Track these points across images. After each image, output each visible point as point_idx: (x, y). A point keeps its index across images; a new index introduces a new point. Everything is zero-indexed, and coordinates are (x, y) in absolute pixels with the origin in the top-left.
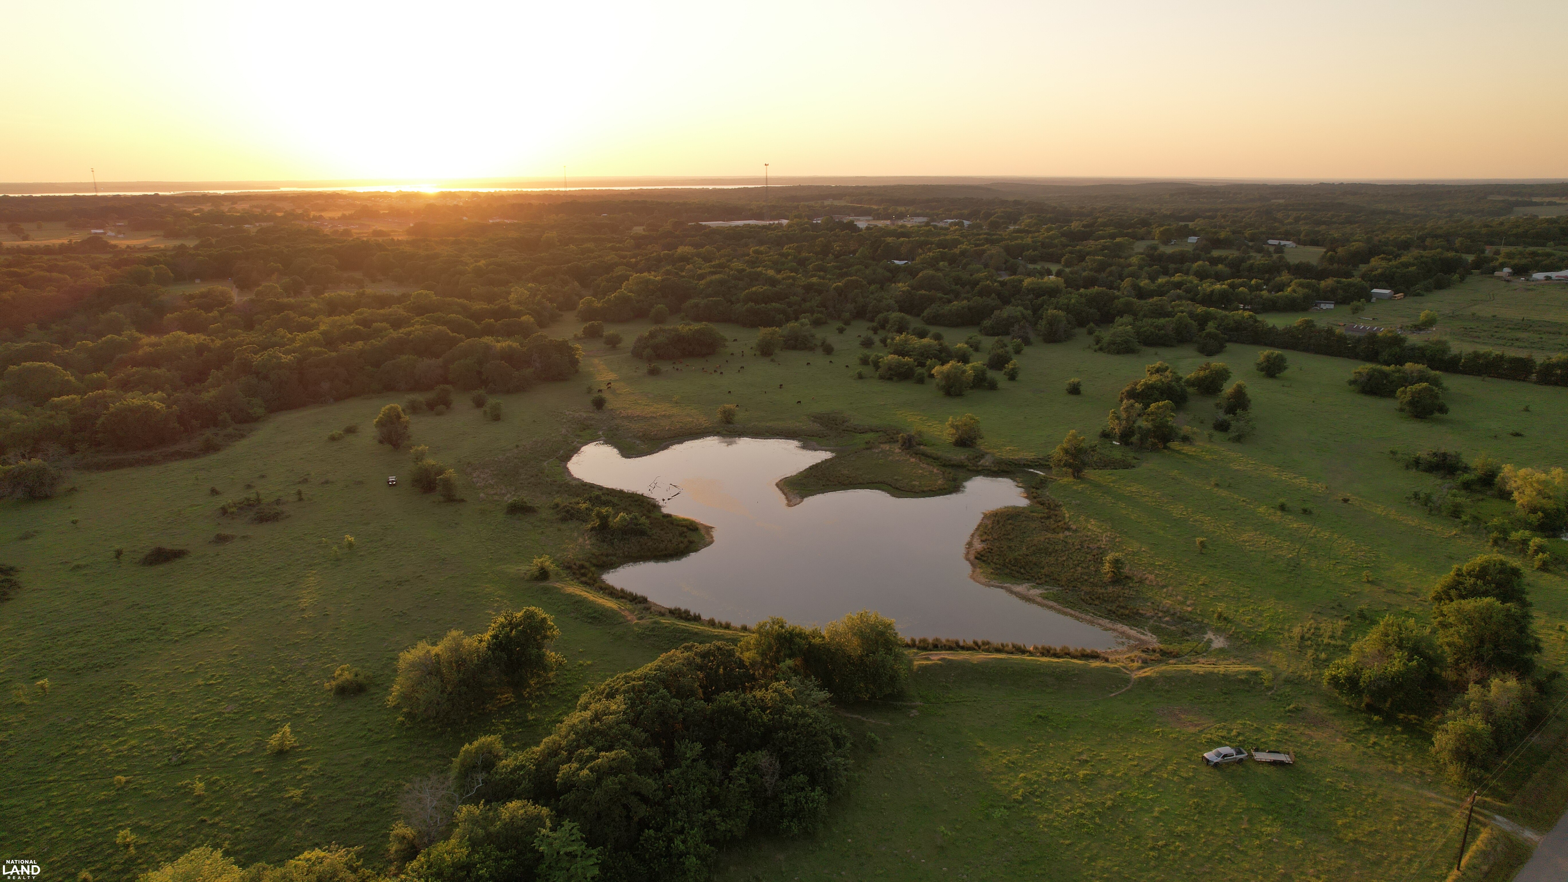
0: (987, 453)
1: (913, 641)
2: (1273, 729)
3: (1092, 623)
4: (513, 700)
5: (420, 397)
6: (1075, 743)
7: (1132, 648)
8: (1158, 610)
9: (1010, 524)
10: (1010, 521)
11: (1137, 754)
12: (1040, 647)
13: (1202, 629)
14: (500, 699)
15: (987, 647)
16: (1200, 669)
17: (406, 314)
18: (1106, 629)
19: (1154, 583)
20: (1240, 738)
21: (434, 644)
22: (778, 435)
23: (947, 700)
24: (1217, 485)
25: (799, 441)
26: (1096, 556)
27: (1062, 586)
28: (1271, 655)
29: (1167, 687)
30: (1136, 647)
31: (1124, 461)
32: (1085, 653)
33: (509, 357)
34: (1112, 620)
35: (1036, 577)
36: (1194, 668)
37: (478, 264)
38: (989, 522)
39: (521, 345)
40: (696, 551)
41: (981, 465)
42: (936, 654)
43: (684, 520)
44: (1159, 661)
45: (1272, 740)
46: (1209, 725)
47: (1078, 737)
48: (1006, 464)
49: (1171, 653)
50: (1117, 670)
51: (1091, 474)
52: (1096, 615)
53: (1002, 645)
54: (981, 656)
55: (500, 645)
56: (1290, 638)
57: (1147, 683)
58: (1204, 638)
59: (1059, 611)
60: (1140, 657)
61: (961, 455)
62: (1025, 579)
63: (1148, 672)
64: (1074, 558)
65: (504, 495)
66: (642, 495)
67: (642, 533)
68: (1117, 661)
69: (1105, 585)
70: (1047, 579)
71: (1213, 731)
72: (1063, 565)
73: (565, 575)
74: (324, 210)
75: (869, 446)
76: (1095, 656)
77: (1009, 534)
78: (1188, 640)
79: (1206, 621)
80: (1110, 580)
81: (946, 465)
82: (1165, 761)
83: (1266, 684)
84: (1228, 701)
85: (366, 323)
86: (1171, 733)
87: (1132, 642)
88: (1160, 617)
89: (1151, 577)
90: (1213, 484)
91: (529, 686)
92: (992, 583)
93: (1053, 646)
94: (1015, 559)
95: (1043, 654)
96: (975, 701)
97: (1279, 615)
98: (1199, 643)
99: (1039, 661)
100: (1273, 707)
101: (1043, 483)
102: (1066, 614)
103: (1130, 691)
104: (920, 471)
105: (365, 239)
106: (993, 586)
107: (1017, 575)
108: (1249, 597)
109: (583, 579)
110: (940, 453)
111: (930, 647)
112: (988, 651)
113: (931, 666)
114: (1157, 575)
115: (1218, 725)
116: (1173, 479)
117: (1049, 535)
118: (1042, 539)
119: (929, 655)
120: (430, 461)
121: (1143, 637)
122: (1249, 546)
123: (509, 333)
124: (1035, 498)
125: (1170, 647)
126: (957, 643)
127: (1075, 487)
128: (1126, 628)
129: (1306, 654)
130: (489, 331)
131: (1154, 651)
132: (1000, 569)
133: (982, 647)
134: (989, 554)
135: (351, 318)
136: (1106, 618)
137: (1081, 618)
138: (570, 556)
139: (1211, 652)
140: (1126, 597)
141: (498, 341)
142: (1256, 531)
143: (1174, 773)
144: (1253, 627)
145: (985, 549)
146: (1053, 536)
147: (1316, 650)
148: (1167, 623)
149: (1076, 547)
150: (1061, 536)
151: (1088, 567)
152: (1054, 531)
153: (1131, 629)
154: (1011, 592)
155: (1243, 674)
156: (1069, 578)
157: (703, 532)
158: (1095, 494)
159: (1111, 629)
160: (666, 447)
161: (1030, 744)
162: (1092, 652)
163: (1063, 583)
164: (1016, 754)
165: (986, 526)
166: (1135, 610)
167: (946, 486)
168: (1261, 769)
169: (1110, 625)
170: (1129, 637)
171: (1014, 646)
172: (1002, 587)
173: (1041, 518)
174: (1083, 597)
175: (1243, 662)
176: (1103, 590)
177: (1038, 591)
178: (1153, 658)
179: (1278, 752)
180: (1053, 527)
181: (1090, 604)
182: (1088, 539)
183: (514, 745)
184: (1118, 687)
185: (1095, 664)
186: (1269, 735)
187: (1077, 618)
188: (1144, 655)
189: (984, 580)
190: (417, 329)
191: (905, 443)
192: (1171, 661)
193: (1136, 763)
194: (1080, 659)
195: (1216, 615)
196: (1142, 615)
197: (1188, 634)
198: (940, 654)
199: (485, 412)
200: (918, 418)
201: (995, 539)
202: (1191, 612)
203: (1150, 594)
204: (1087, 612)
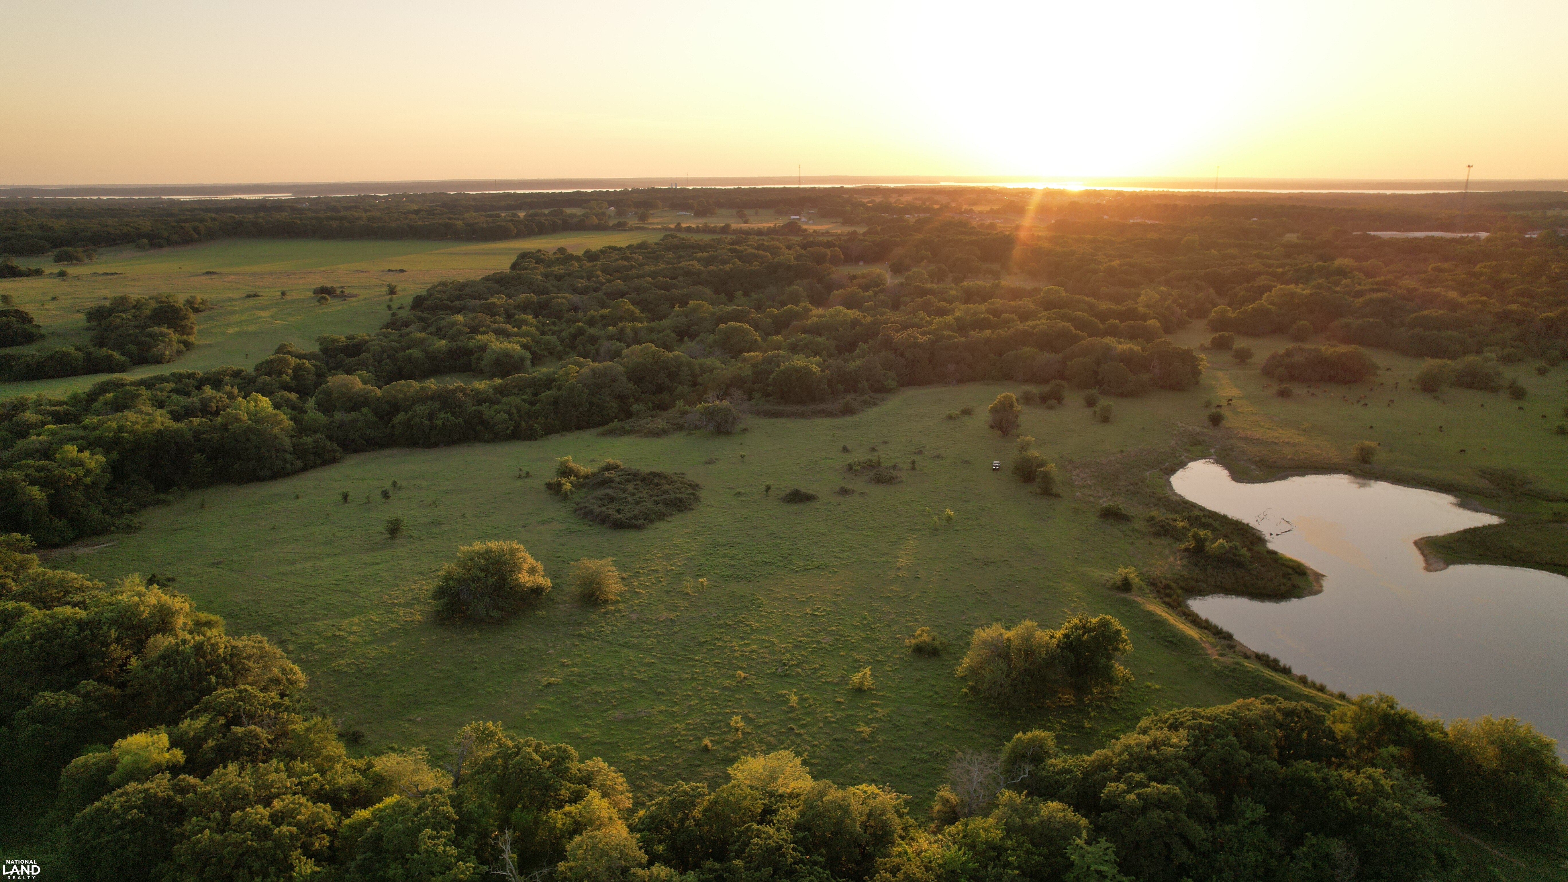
4: (1072, 703)
5: (1034, 389)
14: (1060, 698)
17: (1034, 307)
21: (1008, 628)
22: (1428, 485)
25: (1456, 496)
33: (1128, 359)
37: (1112, 264)
39: (1143, 349)
43: (1292, 560)
55: (1070, 645)
65: (1100, 498)
66: (1248, 525)
67: (1240, 565)
73: (1148, 591)
74: (974, 204)
75: (1557, 518)
85: (996, 313)
91: (1092, 693)
105: (1008, 233)
109: (1167, 599)
120: (1034, 452)
123: (1132, 336)
130: (1112, 332)
135: (983, 307)
138: (1158, 573)
141: (1120, 343)
157: (1311, 578)
160: (1284, 478)
183: (1066, 747)
190: (1042, 323)
199: (1095, 413)
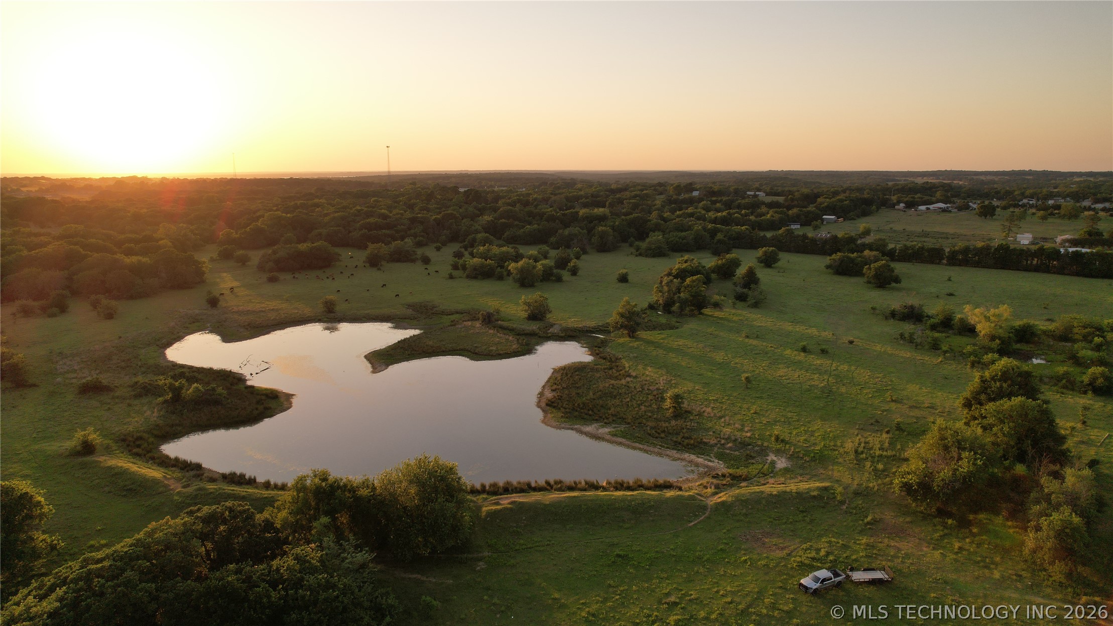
0: (555, 324)
1: (483, 486)
2: (859, 544)
3: (660, 455)
6: (660, 583)
7: (702, 475)
8: (720, 438)
9: (577, 375)
10: (577, 373)
11: (729, 588)
12: (613, 482)
13: (763, 451)
15: (559, 486)
16: (772, 490)
18: (675, 459)
19: (712, 415)
20: (831, 558)
22: (375, 319)
23: (517, 548)
24: (747, 337)
25: (392, 323)
26: (657, 396)
27: (629, 423)
28: (833, 470)
29: (744, 511)
30: (705, 474)
31: (669, 324)
32: (659, 484)
34: (679, 450)
35: (604, 417)
36: (767, 489)
38: (559, 376)
39: (151, 259)
40: (271, 416)
41: (550, 333)
42: (506, 498)
43: (266, 389)
44: (731, 486)
45: (862, 557)
46: (795, 546)
47: (662, 576)
48: (571, 331)
49: (741, 476)
50: (692, 498)
51: (643, 334)
52: (663, 447)
53: (575, 483)
54: (553, 496)
56: (845, 452)
57: (724, 507)
58: (768, 460)
59: (628, 447)
60: (712, 483)
61: (534, 326)
62: (594, 420)
63: (723, 497)
64: (637, 399)
66: (230, 371)
67: (217, 402)
68: (690, 489)
69: (668, 420)
70: (614, 418)
71: (801, 553)
72: (628, 405)
73: (114, 449)
75: (454, 323)
76: (668, 486)
77: (577, 383)
78: (753, 463)
79: (766, 444)
80: (672, 415)
81: (519, 334)
82: (761, 593)
83: (839, 498)
84: (808, 519)
86: (759, 560)
87: (701, 469)
88: (723, 444)
89: (709, 410)
90: (744, 336)
92: (563, 425)
93: (625, 481)
94: (584, 404)
95: (617, 489)
96: (548, 545)
97: (829, 434)
98: (764, 465)
99: (613, 495)
100: (852, 521)
101: (604, 343)
102: (634, 448)
103: (709, 518)
104: (498, 340)
106: (563, 428)
107: (586, 416)
108: (798, 421)
109: (135, 450)
110: (515, 326)
111: (501, 490)
112: (560, 490)
113: (501, 510)
114: (713, 408)
115: (804, 546)
116: (711, 334)
117: (613, 382)
118: (607, 385)
119: (500, 499)
121: (710, 464)
122: (786, 379)
124: (598, 354)
125: (738, 470)
126: (529, 485)
127: (631, 345)
128: (693, 457)
129: (864, 467)
131: (724, 476)
132: (570, 412)
133: (555, 487)
134: (559, 401)
136: (673, 449)
137: (650, 451)
138: (131, 428)
139: (777, 472)
140: (689, 429)
141: (130, 258)
142: (788, 368)
143: (773, 606)
144: (810, 446)
145: (555, 397)
146: (616, 382)
147: (873, 462)
148: (730, 448)
149: (638, 390)
150: (623, 382)
151: (650, 406)
152: (617, 378)
153: (698, 457)
154: (581, 432)
155: (814, 490)
156: (634, 416)
157: (282, 400)
158: (649, 348)
159: (679, 459)
160: (268, 333)
161: (611, 590)
162: (665, 482)
163: (630, 421)
164: (597, 603)
165: (556, 378)
166: (699, 440)
167: (519, 349)
168: (861, 590)
169: (677, 455)
170: (697, 465)
171: (586, 483)
172: (572, 429)
173: (605, 369)
174: (649, 432)
175: (810, 479)
176: (667, 424)
177: (606, 430)
178: (724, 482)
179: (873, 570)
180: (615, 375)
181: (657, 438)
182: (647, 382)
184: (696, 516)
185: (670, 494)
186: (857, 552)
187: (646, 451)
188: (715, 481)
189: (554, 424)
191: (485, 319)
192: (742, 484)
193: (729, 599)
194: (654, 491)
195: (773, 439)
196: (706, 444)
197: (753, 458)
198: (511, 498)
199: (100, 313)
200: (498, 302)
201: (563, 388)
202: (750, 438)
203: (710, 425)
204: (655, 445)
